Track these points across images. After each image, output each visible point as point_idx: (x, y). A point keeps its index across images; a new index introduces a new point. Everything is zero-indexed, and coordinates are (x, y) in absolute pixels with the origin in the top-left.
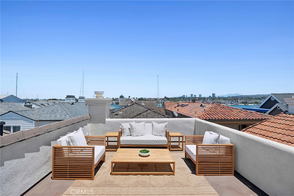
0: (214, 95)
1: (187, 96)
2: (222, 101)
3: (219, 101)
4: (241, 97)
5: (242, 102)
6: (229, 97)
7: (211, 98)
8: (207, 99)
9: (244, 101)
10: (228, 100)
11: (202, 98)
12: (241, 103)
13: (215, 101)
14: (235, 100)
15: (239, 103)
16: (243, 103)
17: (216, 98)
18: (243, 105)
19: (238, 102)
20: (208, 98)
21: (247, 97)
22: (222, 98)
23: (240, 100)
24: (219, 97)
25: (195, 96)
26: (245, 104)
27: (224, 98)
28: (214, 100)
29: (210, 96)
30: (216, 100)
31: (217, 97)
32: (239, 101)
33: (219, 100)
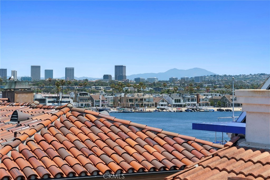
0: (120, 69)
1: (14, 73)
2: (147, 96)
3: (136, 95)
4: (211, 82)
5: (211, 100)
6: (172, 80)
7: (112, 82)
8: (93, 87)
9: (218, 96)
10: (168, 92)
11: (76, 84)
12: (207, 105)
13: (123, 95)
14: (191, 92)
15: (201, 102)
16: (213, 103)
17: (127, 83)
18: (215, 109)
19: (198, 100)
20: (99, 83)
21: (227, 82)
22: (150, 86)
23: (208, 91)
24: (137, 80)
25: (49, 73)
26: (219, 106)
27: (154, 84)
28: (120, 91)
29: (106, 77)
30: (127, 92)
31: (132, 79)
32: (202, 97)
33: (139, 91)
